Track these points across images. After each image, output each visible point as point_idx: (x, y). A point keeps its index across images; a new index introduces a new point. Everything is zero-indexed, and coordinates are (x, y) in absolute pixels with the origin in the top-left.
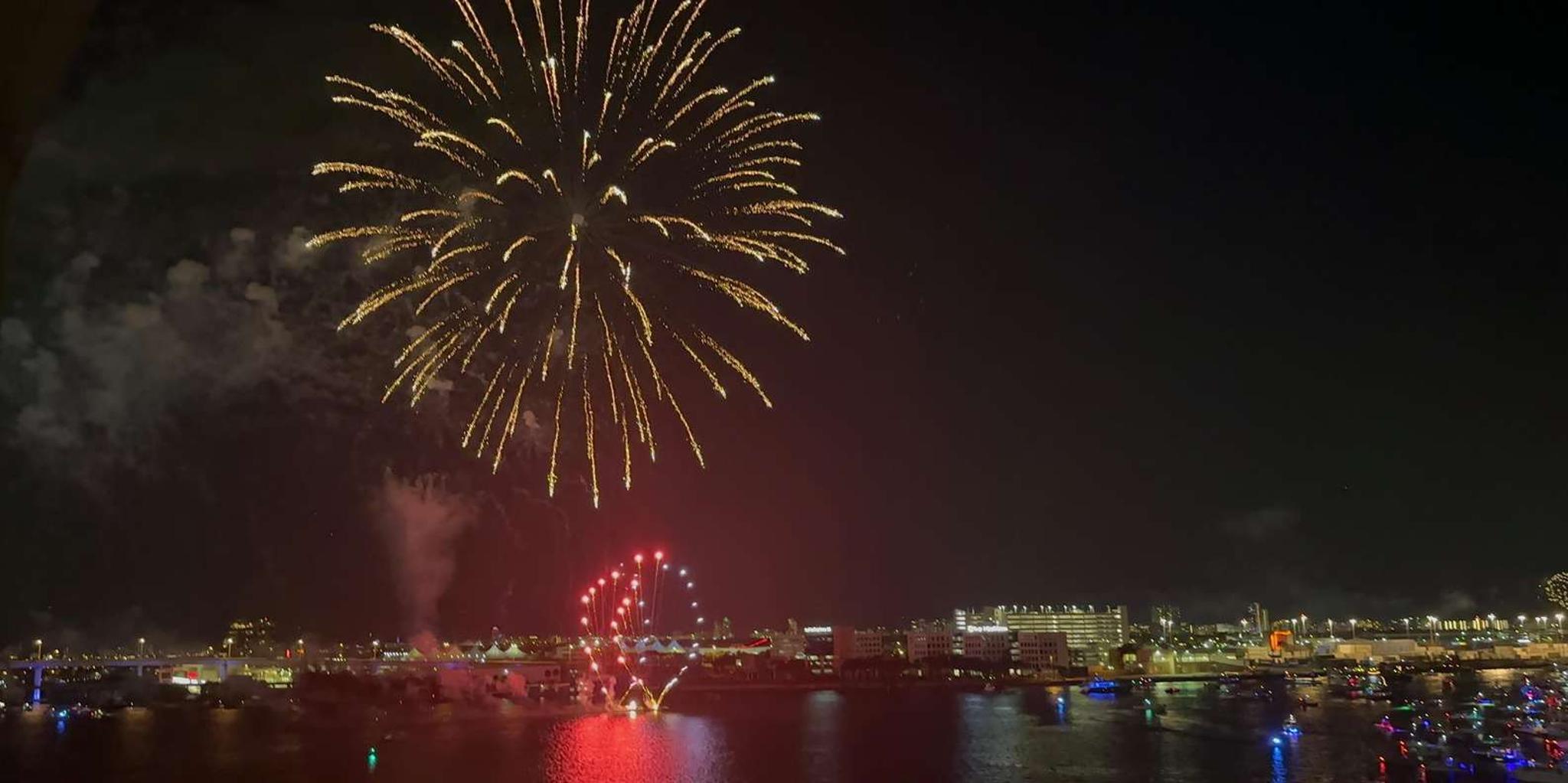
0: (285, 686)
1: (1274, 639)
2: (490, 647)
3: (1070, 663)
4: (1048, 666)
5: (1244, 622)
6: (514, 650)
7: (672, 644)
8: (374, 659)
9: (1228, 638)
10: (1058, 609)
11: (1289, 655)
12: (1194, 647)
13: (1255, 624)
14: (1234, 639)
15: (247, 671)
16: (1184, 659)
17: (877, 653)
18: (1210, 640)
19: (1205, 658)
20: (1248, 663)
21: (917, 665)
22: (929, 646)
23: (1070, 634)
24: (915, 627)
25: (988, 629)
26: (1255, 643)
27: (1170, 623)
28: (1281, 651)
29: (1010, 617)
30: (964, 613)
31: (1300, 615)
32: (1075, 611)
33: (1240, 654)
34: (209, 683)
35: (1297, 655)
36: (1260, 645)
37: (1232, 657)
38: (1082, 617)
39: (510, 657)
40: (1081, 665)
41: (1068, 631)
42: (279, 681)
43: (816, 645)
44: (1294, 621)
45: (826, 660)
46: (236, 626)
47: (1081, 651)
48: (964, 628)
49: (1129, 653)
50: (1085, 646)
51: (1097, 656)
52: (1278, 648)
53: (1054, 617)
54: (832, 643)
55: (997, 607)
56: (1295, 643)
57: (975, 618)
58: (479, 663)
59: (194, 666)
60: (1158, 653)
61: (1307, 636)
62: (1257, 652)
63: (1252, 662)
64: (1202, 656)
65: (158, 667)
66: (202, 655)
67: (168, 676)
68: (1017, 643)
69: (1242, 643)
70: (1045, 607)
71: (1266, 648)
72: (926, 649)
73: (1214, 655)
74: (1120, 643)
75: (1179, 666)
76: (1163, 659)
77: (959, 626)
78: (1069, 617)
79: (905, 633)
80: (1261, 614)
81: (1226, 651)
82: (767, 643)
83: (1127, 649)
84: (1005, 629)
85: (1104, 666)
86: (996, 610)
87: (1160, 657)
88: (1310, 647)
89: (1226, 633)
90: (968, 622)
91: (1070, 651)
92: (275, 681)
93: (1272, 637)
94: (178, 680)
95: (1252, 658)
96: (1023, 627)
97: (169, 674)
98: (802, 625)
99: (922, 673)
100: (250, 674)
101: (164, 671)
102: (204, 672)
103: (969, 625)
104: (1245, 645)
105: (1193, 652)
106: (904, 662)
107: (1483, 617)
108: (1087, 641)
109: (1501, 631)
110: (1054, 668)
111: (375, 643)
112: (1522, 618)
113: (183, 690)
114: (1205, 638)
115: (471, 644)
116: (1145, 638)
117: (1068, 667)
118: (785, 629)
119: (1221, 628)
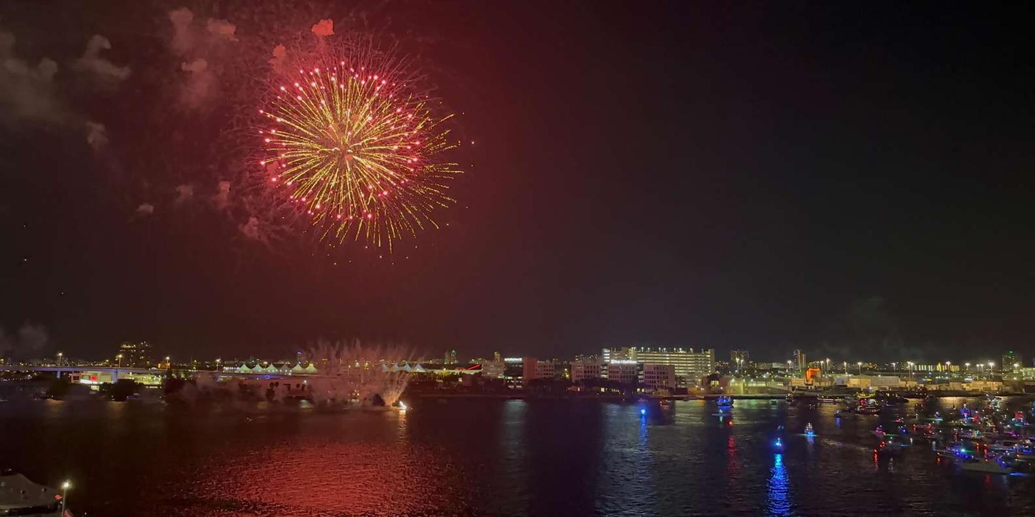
0: (157, 387)
1: (809, 373)
2: (295, 366)
3: (676, 386)
4: (662, 387)
5: (790, 362)
6: (311, 368)
7: (417, 367)
8: (217, 371)
9: (779, 372)
10: (670, 351)
11: (818, 384)
12: (757, 377)
13: (797, 364)
14: (783, 373)
15: (131, 376)
16: (750, 385)
17: (551, 376)
18: (768, 373)
19: (764, 385)
20: (791, 389)
21: (577, 384)
22: (585, 372)
23: (676, 366)
24: (577, 359)
25: (625, 362)
26: (796, 376)
27: (742, 361)
28: (812, 381)
29: (638, 354)
30: (609, 351)
31: (826, 358)
32: (681, 352)
33: (786, 383)
34: (105, 384)
35: (823, 384)
36: (800, 378)
37: (780, 384)
38: (685, 355)
39: (308, 372)
40: (683, 387)
41: (676, 365)
42: (152, 384)
43: (511, 370)
44: (822, 362)
45: (518, 380)
46: (125, 346)
47: (683, 378)
48: (609, 361)
49: (714, 380)
50: (686, 374)
51: (694, 381)
52: (811, 380)
53: (667, 355)
54: (522, 368)
55: (630, 348)
56: (822, 376)
57: (616, 354)
58: (287, 376)
59: (96, 372)
60: (733, 380)
61: (830, 372)
62: (797, 381)
63: (793, 388)
64: (762, 383)
65: (71, 372)
66: (101, 365)
67: (77, 378)
68: (642, 372)
69: (788, 376)
70: (662, 348)
71: (803, 379)
72: (583, 374)
73: (769, 382)
74: (709, 373)
75: (746, 389)
76: (736, 384)
77: (606, 359)
78: (677, 355)
79: (570, 363)
80: (801, 357)
81: (777, 380)
82: (480, 368)
83: (713, 377)
84: (635, 362)
85: (697, 387)
86: (630, 350)
87: (735, 383)
88: (831, 379)
89: (778, 368)
90: (612, 357)
91: (676, 378)
92: (150, 384)
93: (807, 372)
94: (83, 381)
95: (793, 385)
96: (647, 361)
97: (79, 377)
98: (504, 356)
99: (580, 389)
100: (133, 379)
101: (75, 375)
102: (102, 376)
103: (612, 359)
104: (789, 377)
105: (756, 381)
106: (569, 382)
107: (943, 364)
108: (688, 371)
109: (954, 372)
110: (666, 388)
111: (218, 361)
112: (967, 364)
113: (87, 388)
114: (764, 371)
115: (282, 363)
116: (725, 371)
117: (674, 387)
118: (491, 358)
119: (775, 365)
